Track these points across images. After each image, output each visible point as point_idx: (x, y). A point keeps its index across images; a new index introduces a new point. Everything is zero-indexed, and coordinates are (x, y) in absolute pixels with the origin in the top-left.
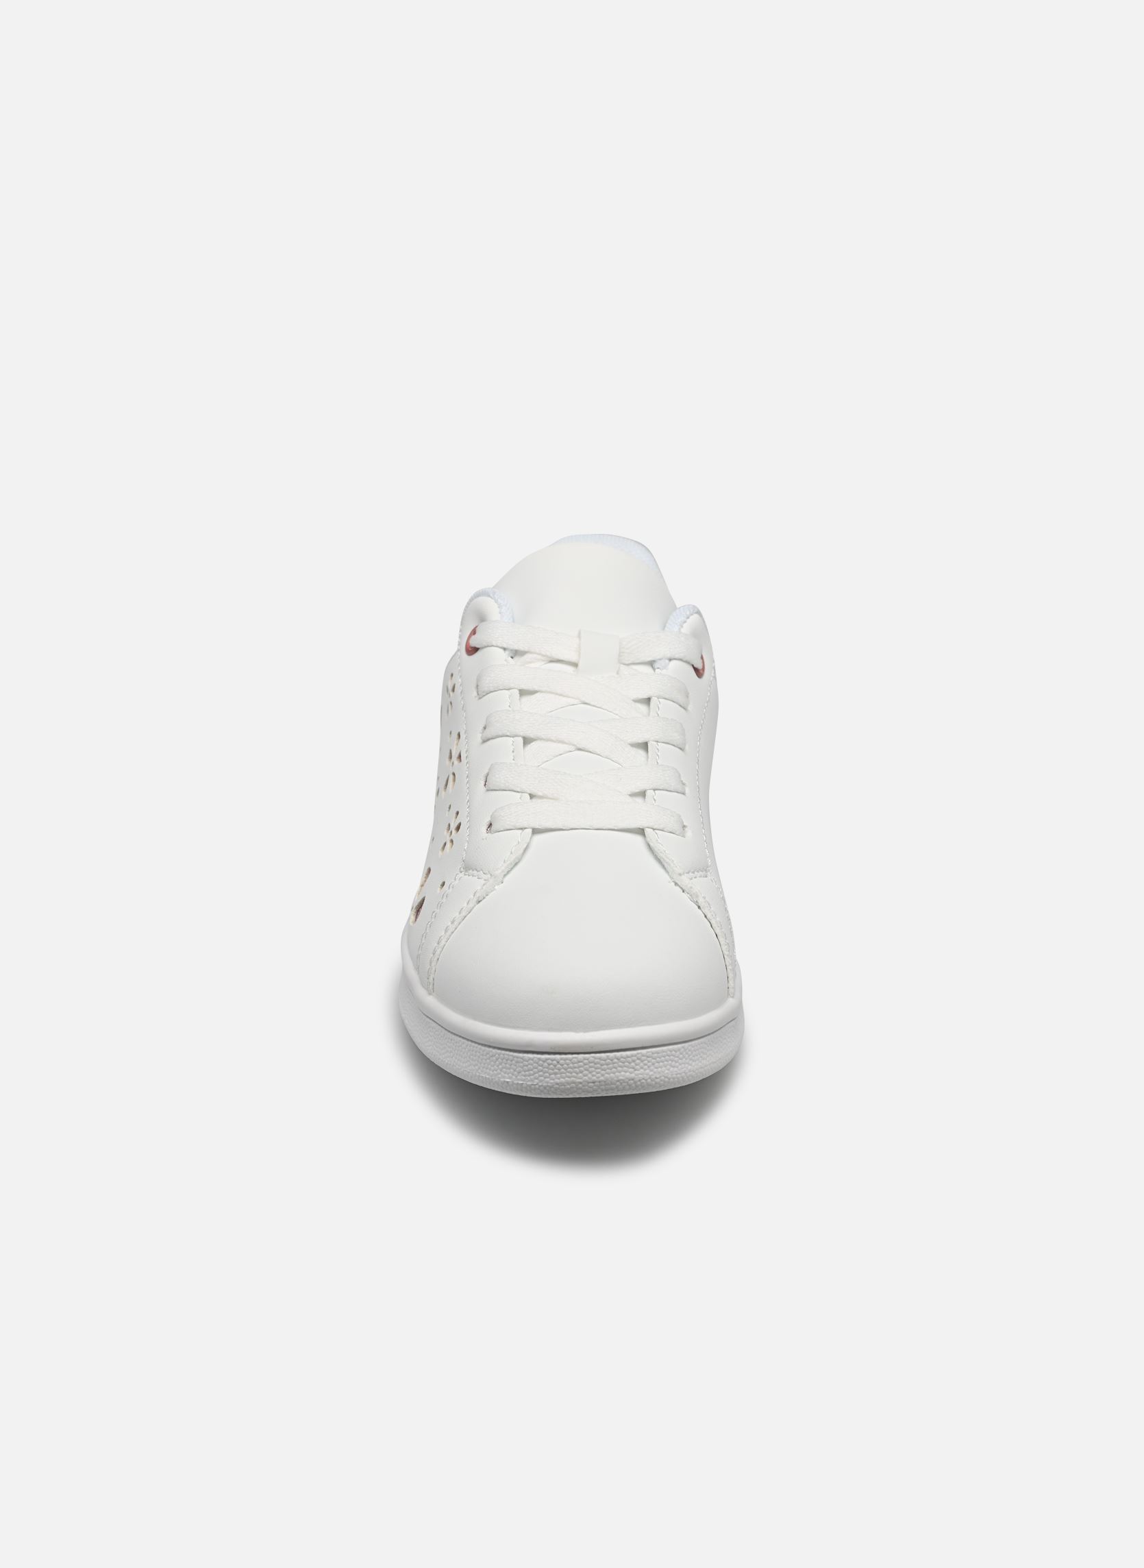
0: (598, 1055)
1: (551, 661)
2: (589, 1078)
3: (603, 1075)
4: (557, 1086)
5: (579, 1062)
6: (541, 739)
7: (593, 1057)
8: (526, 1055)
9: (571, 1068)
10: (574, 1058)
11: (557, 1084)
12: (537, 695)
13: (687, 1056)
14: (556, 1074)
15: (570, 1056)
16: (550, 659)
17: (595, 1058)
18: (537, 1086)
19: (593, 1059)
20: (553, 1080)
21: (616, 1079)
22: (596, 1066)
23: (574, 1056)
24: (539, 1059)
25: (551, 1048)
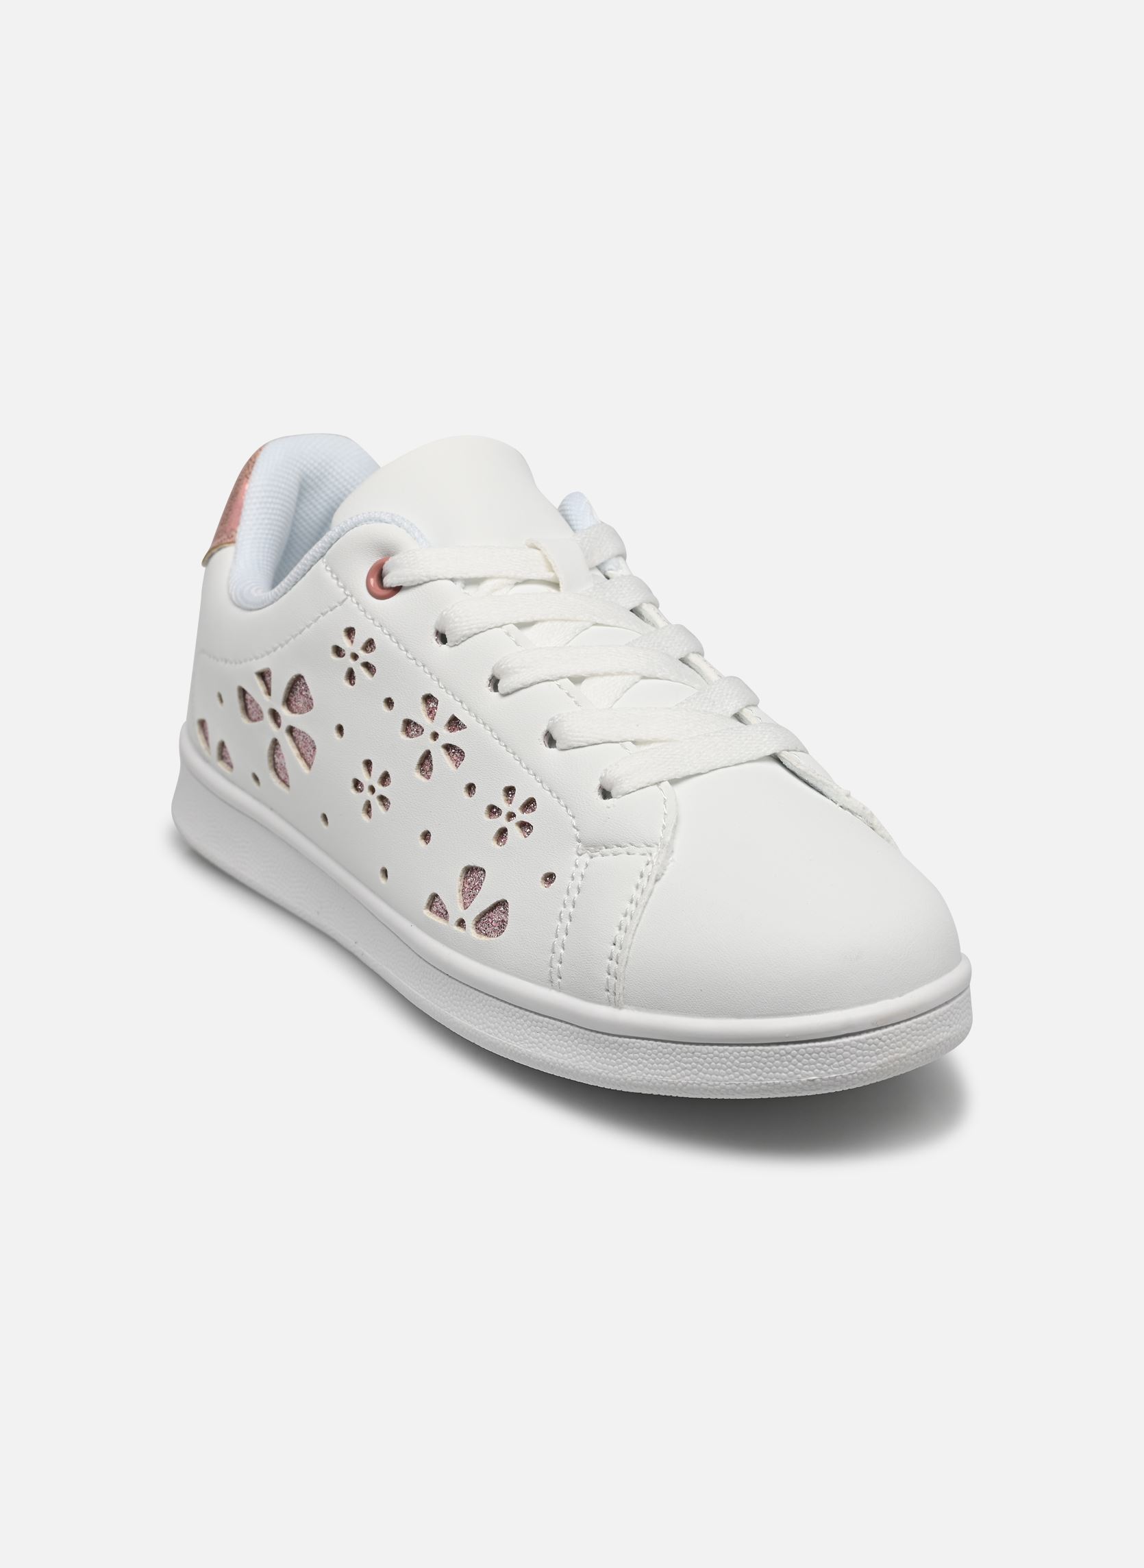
0: (919, 1019)
1: (517, 584)
2: (912, 1049)
3: (925, 1042)
4: (880, 1068)
5: (902, 1032)
6: (592, 675)
7: (914, 1023)
8: (838, 1041)
9: (894, 1042)
10: (896, 1029)
11: (880, 1066)
12: (535, 626)
13: (956, 1021)
14: (877, 1054)
15: (891, 1029)
16: (515, 582)
17: (917, 1023)
18: (856, 1075)
19: (914, 1025)
20: (875, 1062)
21: (937, 1043)
22: (918, 1032)
23: (896, 1026)
24: (858, 1041)
25: (873, 1024)
